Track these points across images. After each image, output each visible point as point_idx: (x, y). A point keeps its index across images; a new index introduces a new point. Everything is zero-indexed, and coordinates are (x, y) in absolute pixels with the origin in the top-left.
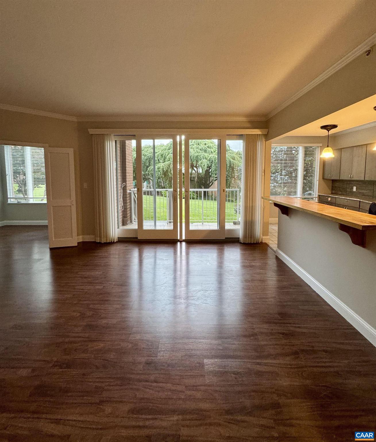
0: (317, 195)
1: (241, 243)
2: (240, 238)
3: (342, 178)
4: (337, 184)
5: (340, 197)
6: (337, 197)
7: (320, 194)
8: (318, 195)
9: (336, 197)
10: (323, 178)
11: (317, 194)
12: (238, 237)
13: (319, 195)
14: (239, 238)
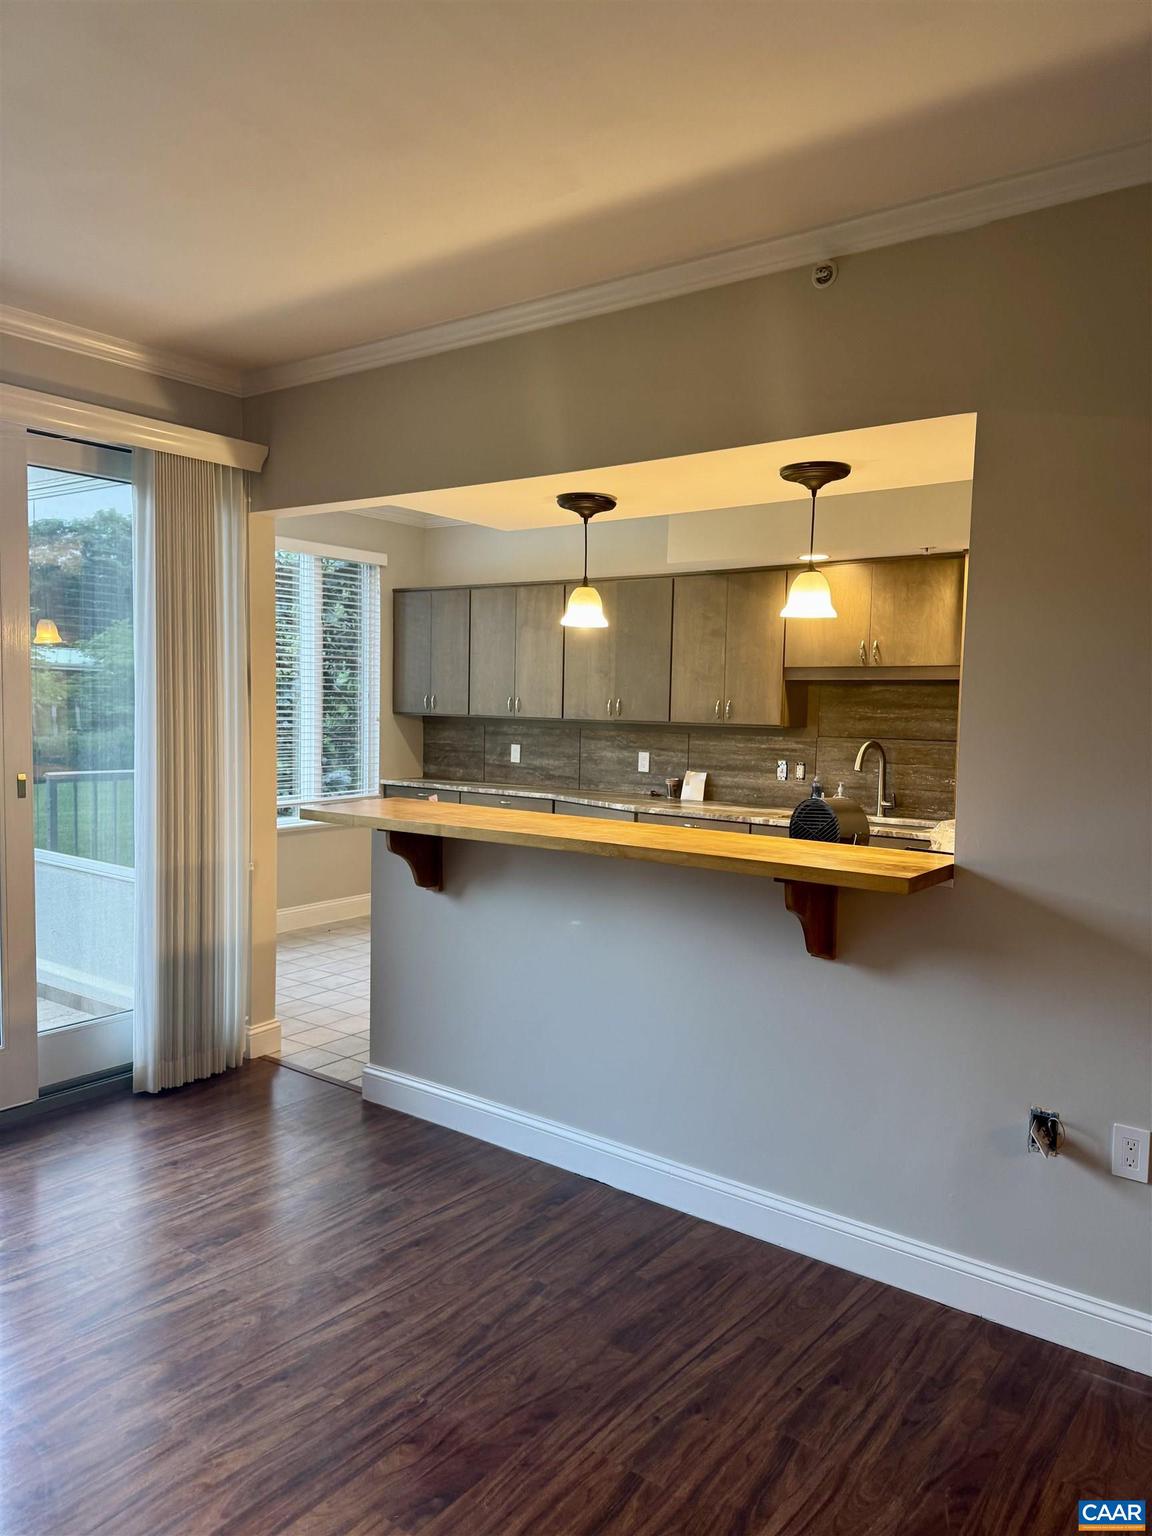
0: (377, 787)
1: (145, 1095)
2: (137, 1065)
3: (479, 709)
4: (447, 736)
5: (481, 790)
6: (465, 789)
7: (390, 782)
8: (381, 785)
9: (460, 789)
10: (397, 712)
11: (377, 780)
12: (116, 1062)
13: (385, 786)
14: (129, 1068)
